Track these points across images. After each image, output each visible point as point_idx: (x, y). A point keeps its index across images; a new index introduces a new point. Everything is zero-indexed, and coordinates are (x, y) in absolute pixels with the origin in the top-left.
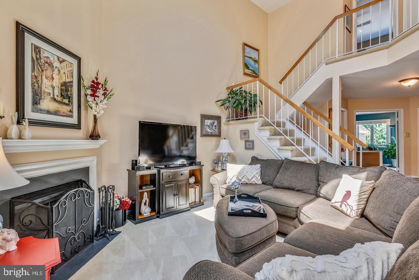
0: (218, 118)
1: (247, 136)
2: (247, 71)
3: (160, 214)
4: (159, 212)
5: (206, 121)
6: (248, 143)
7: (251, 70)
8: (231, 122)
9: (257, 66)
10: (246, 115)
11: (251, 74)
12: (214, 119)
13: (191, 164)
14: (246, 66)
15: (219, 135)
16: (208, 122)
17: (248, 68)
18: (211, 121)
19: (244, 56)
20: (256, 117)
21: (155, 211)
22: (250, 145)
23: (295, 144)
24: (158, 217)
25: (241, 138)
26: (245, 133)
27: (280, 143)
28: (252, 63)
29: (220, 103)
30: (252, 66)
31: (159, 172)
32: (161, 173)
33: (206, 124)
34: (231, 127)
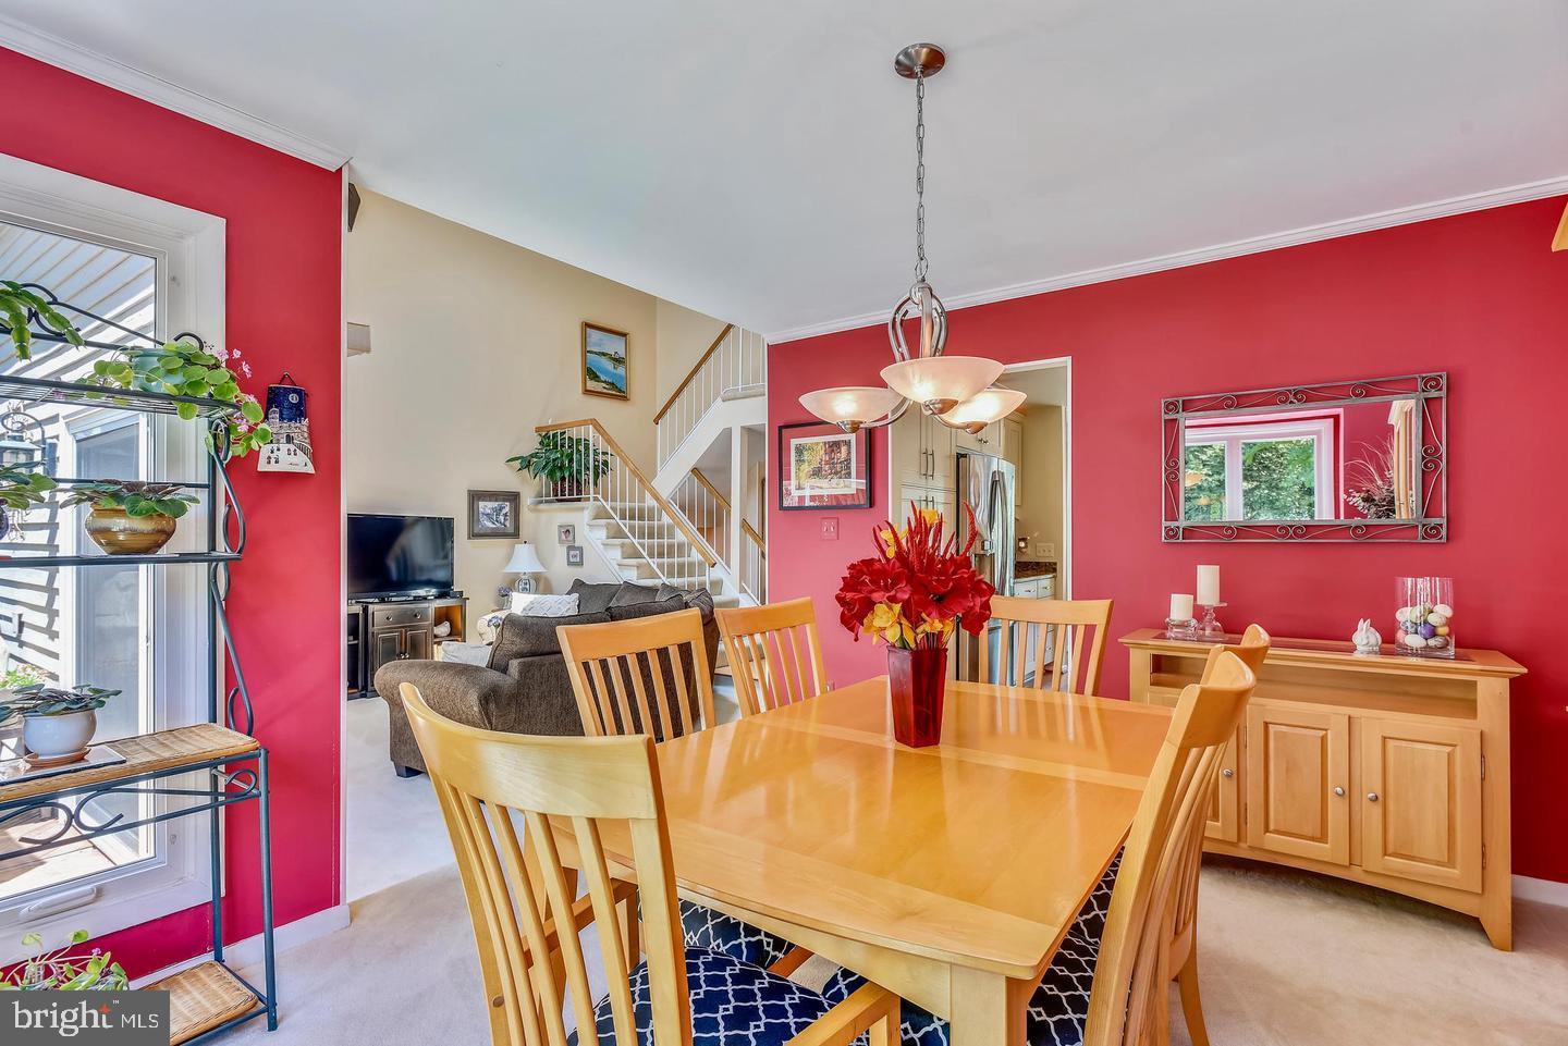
0: (514, 498)
1: (571, 538)
2: (591, 385)
3: (367, 690)
4: (365, 687)
5: (481, 504)
6: (572, 553)
7: (605, 382)
8: (542, 506)
9: (621, 370)
10: (579, 492)
11: (605, 391)
12: (504, 500)
13: (440, 596)
14: (591, 374)
15: (516, 534)
16: (485, 506)
17: (595, 377)
18: (496, 504)
19: (585, 352)
20: (588, 499)
21: (357, 688)
22: (576, 556)
23: (645, 554)
24: (364, 696)
25: (560, 541)
26: (568, 531)
27: (623, 552)
28: (608, 365)
29: (517, 464)
30: (607, 373)
31: (365, 610)
32: (370, 612)
33: (481, 510)
34: (544, 517)
